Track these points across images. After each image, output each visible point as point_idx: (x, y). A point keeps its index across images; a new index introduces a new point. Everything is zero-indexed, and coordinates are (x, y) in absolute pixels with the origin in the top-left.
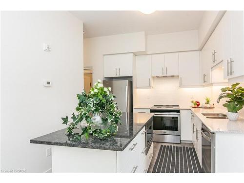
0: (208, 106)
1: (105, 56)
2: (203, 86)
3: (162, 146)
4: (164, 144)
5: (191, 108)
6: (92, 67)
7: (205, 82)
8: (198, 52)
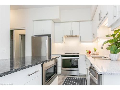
0: (95, 53)
1: (34, 22)
2: (93, 42)
3: (67, 77)
4: (69, 76)
5: (86, 55)
6: (25, 28)
7: (94, 38)
8: (90, 22)
